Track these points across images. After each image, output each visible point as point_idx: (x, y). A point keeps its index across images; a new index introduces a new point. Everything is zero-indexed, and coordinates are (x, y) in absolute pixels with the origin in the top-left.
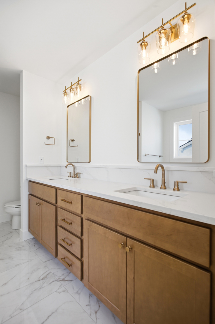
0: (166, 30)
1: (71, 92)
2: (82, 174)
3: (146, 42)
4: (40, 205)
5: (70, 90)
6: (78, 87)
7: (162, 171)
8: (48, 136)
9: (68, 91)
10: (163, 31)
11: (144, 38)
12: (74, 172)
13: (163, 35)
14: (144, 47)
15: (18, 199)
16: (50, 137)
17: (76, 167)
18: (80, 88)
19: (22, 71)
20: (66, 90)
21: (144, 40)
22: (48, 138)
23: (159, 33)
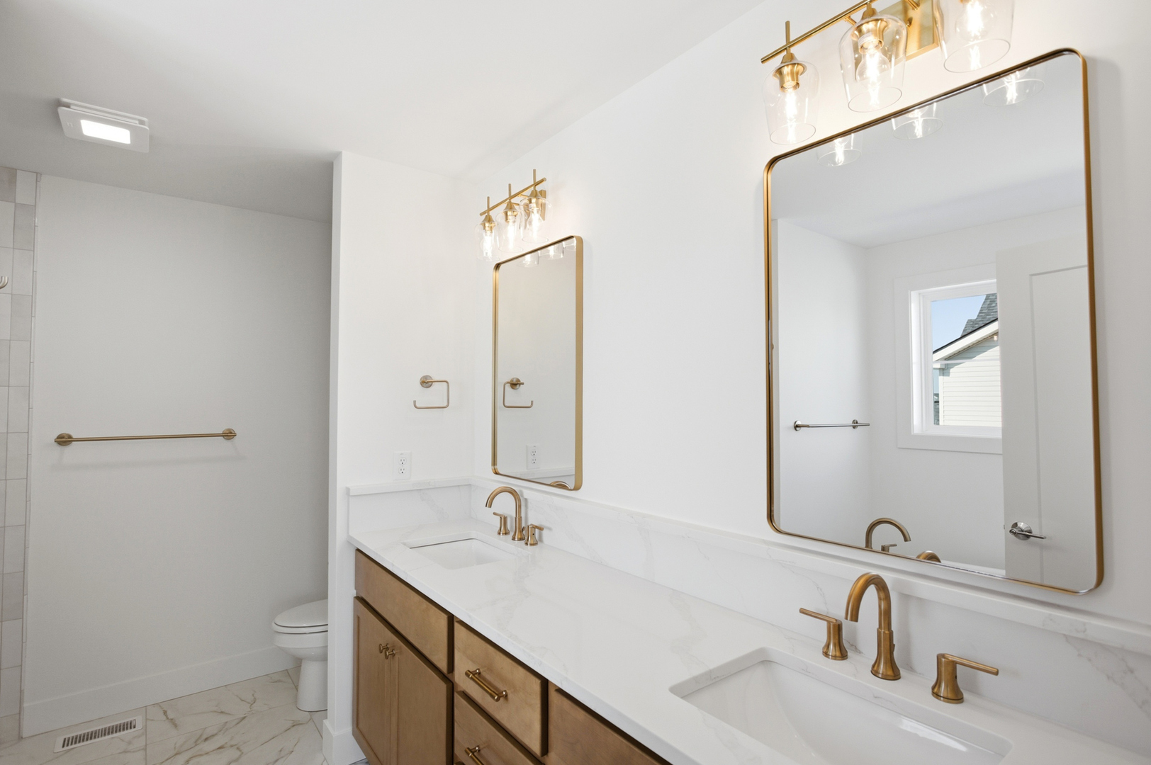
0: (882, 20)
1: (507, 219)
2: (550, 529)
3: (801, 64)
4: (393, 655)
5: (504, 215)
6: (533, 205)
7: (880, 599)
8: (426, 377)
9: (497, 214)
10: (871, 25)
11: (790, 44)
12: (520, 518)
13: (870, 41)
14: (789, 82)
15: (321, 594)
16: (435, 378)
17: (526, 499)
18: (543, 207)
19: (338, 155)
20: (490, 209)
21: (792, 57)
22: (426, 383)
23: (856, 33)
